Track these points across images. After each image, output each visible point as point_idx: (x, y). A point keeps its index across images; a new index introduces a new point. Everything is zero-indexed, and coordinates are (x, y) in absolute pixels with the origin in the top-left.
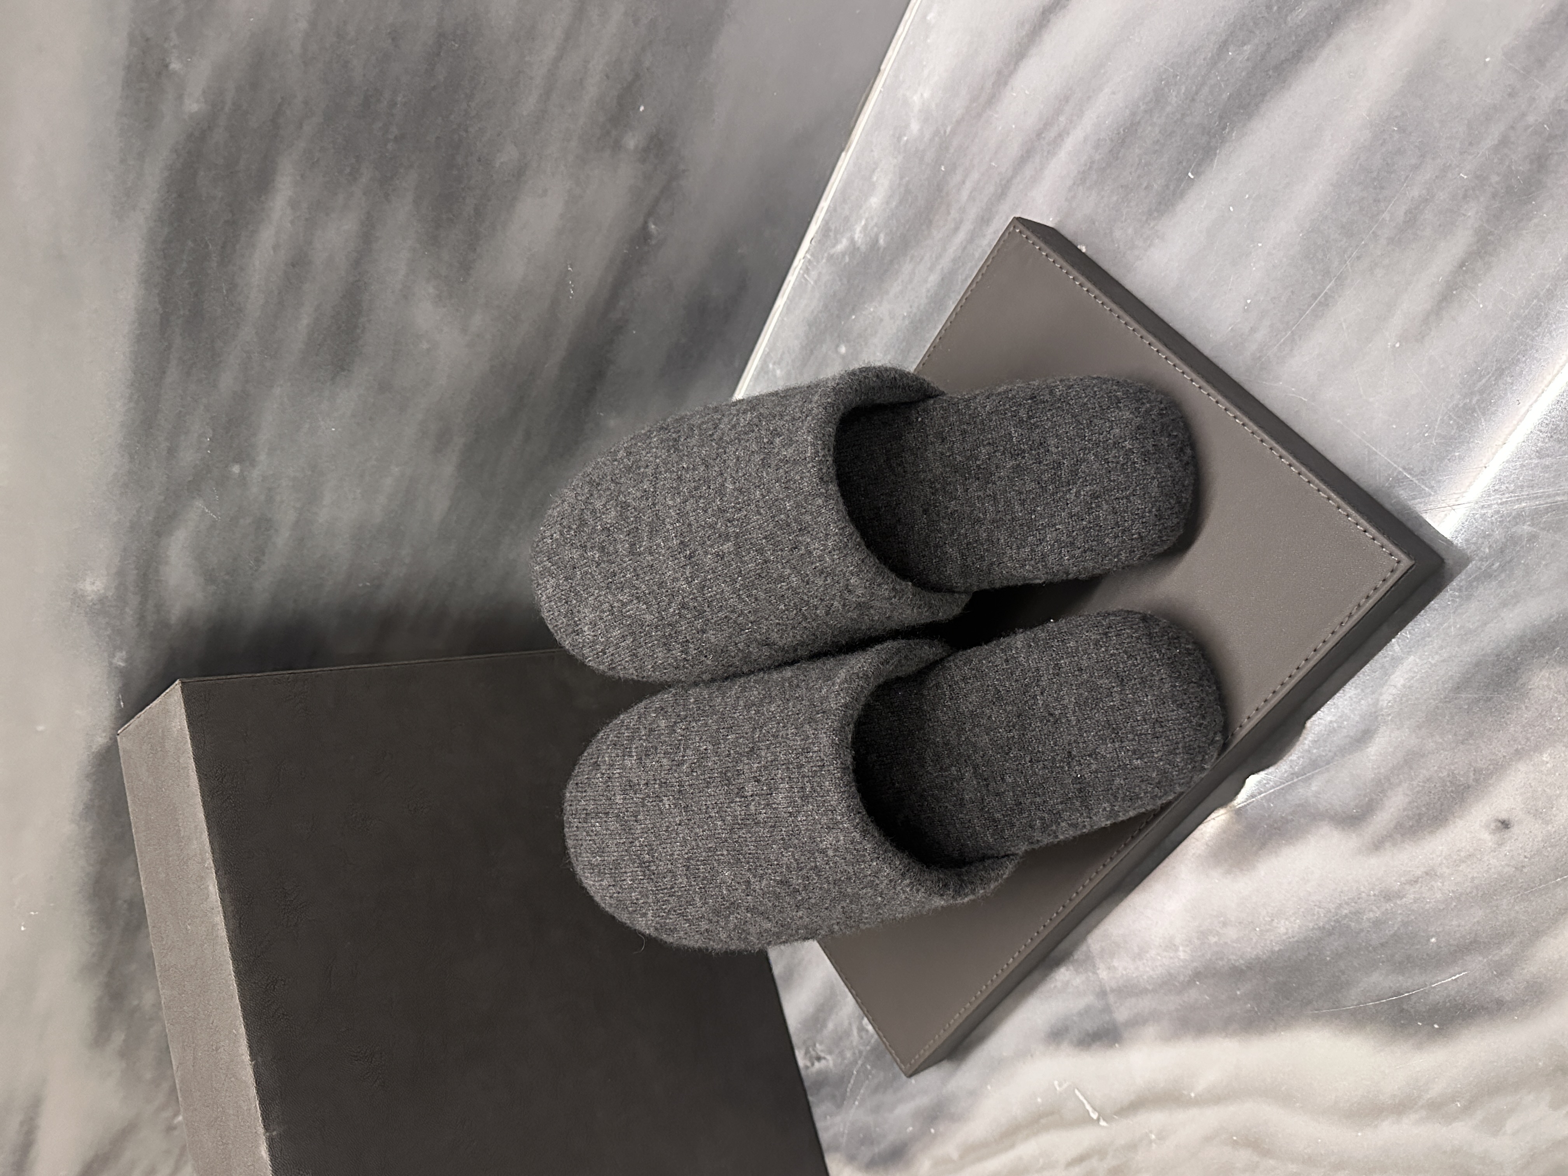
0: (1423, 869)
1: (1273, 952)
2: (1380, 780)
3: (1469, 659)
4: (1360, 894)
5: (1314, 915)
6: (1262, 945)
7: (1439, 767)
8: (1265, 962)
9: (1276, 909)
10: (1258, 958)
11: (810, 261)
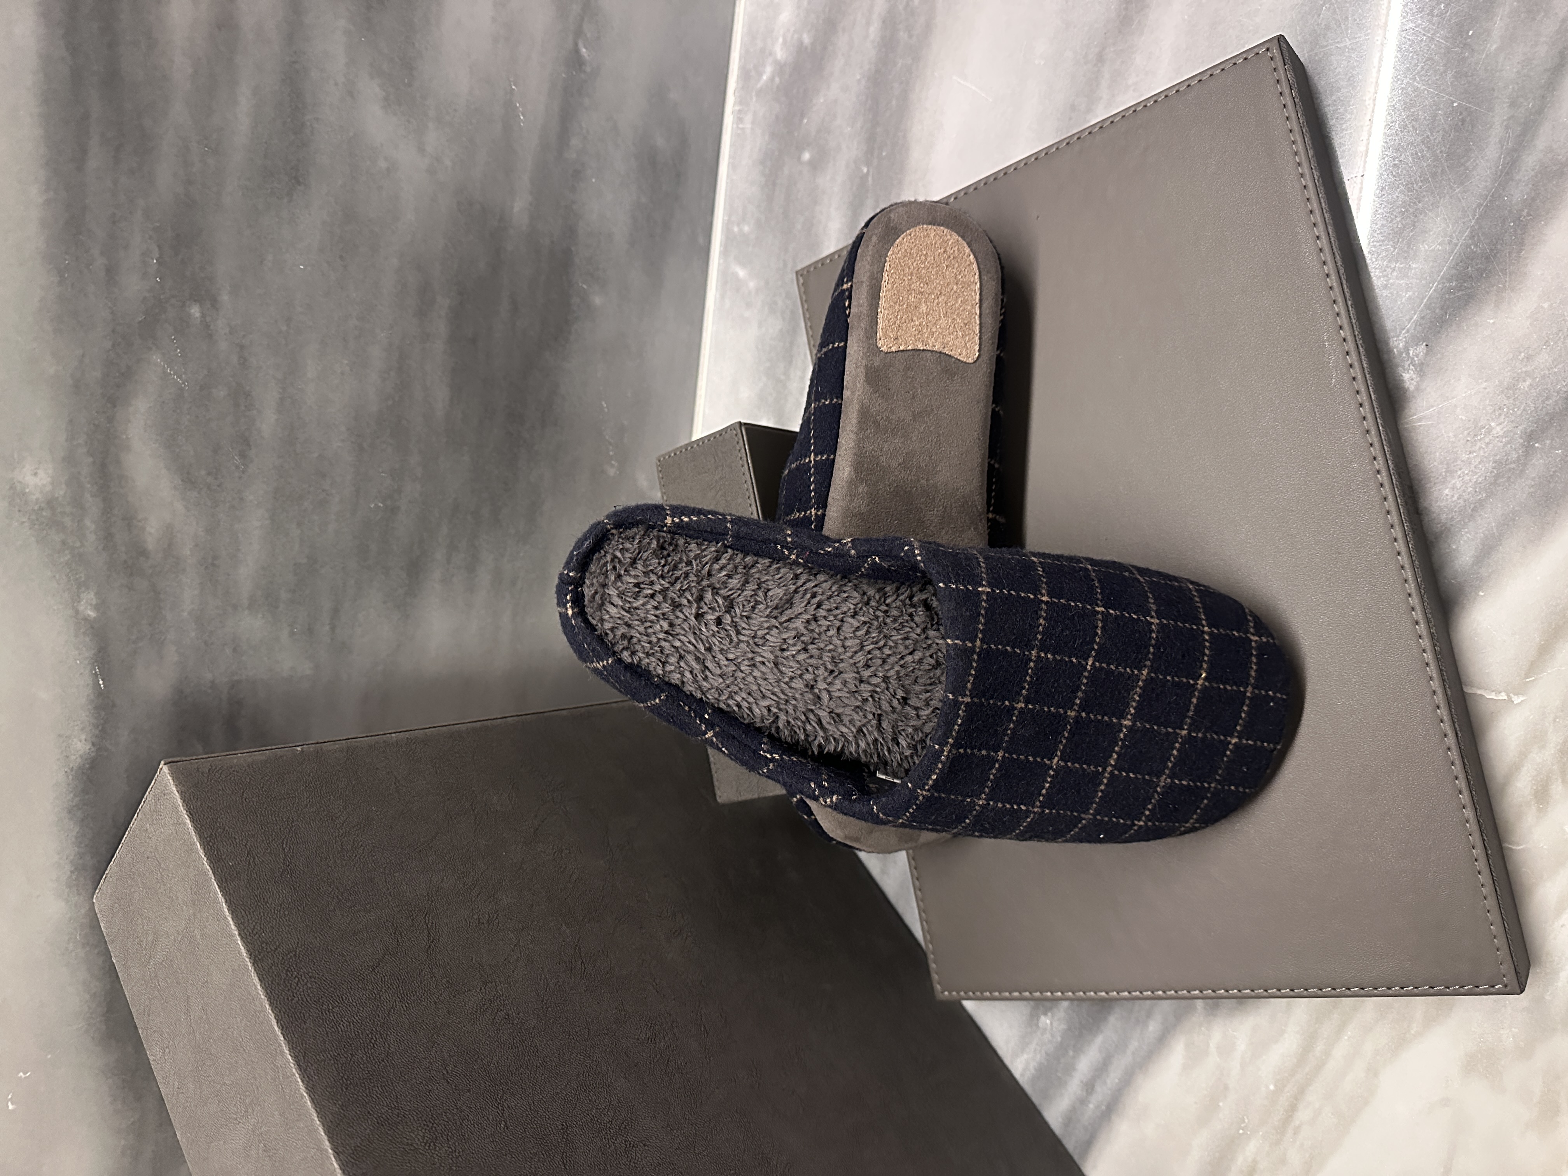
11: (740, 111)
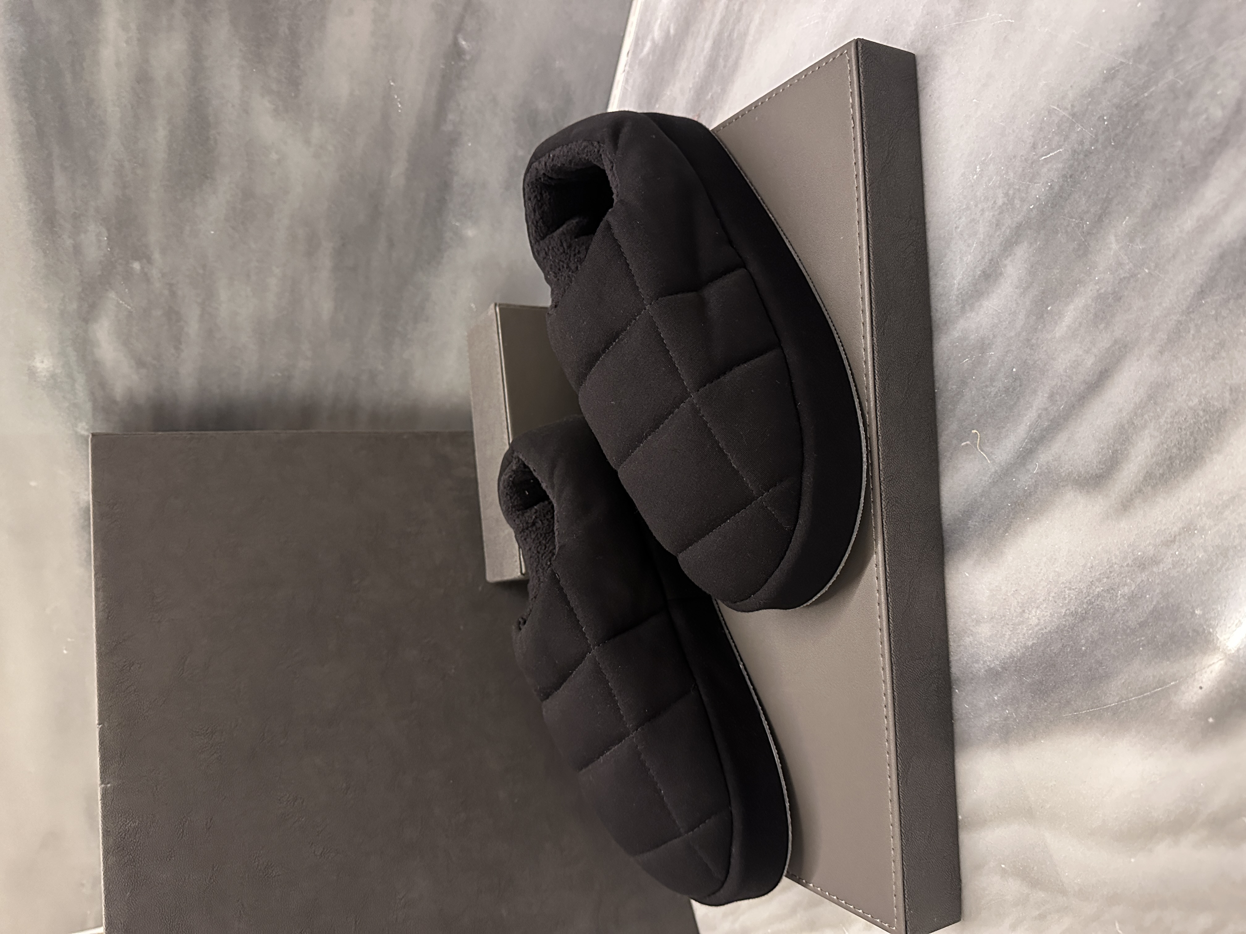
0: (1180, 525)
1: (1027, 648)
2: (1123, 427)
3: (1210, 253)
4: (1111, 567)
5: (1065, 598)
6: (1015, 640)
7: (1187, 395)
8: (1020, 660)
9: (1026, 597)
10: (1012, 656)
11: (628, 72)
